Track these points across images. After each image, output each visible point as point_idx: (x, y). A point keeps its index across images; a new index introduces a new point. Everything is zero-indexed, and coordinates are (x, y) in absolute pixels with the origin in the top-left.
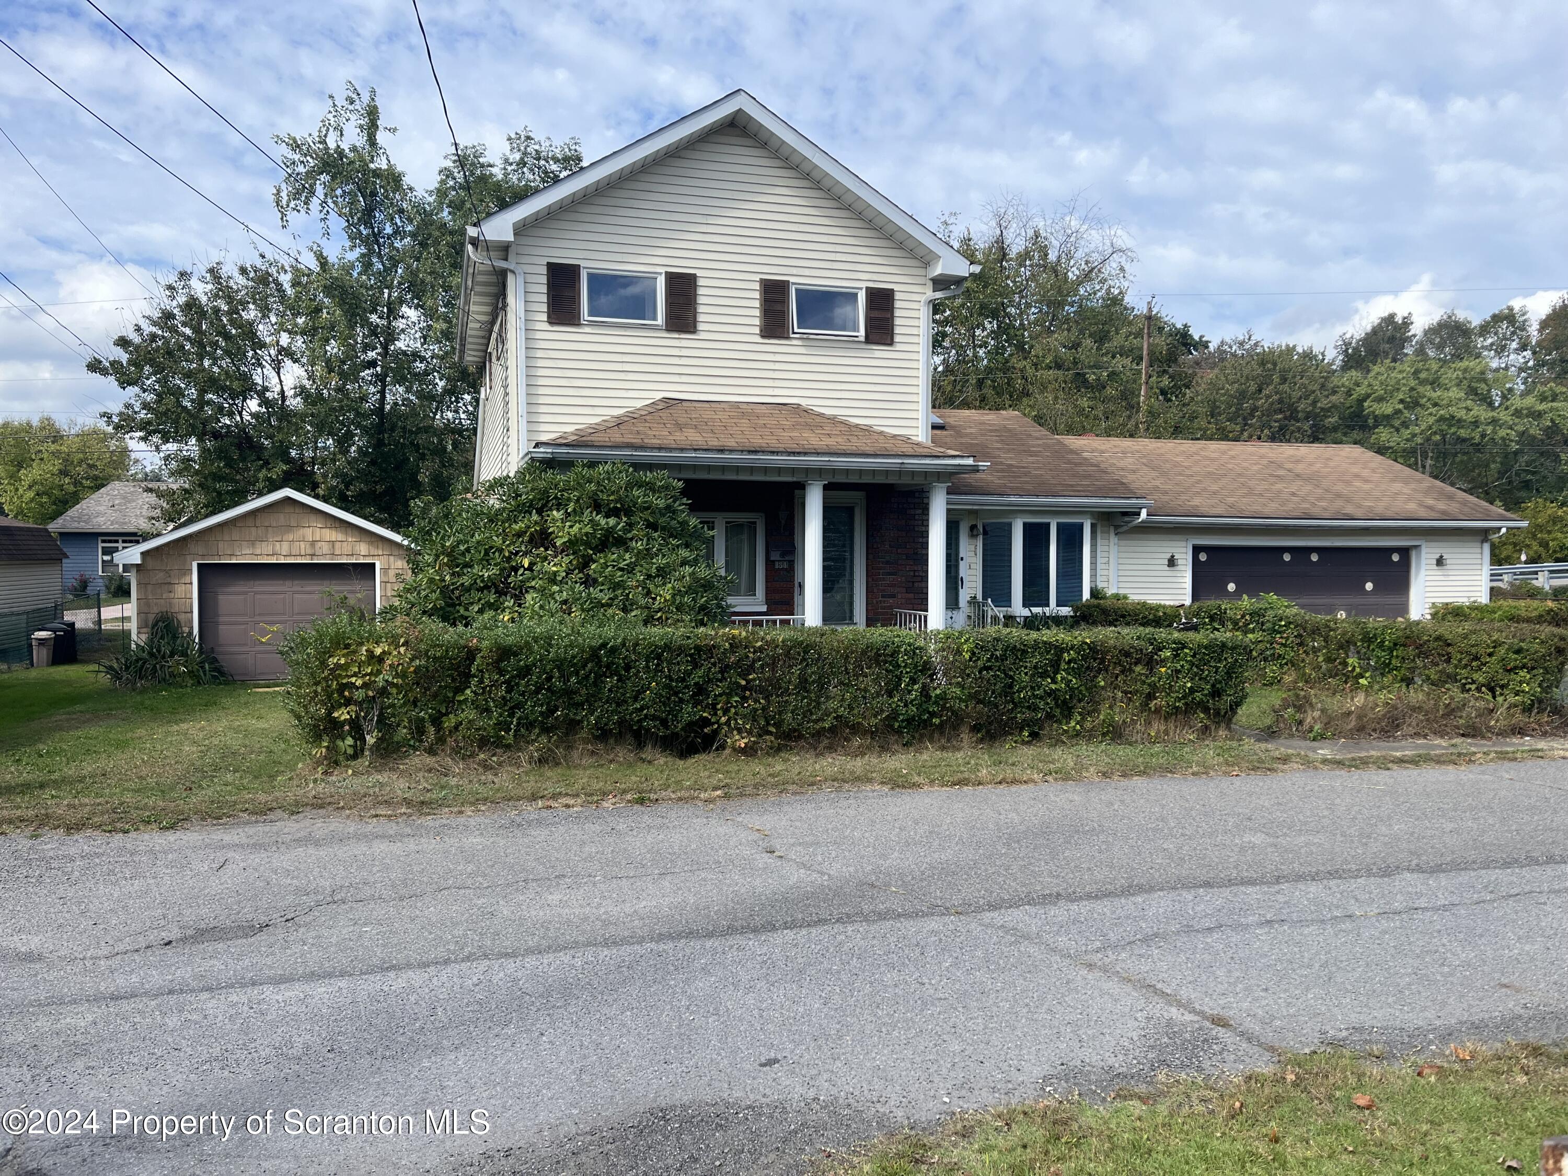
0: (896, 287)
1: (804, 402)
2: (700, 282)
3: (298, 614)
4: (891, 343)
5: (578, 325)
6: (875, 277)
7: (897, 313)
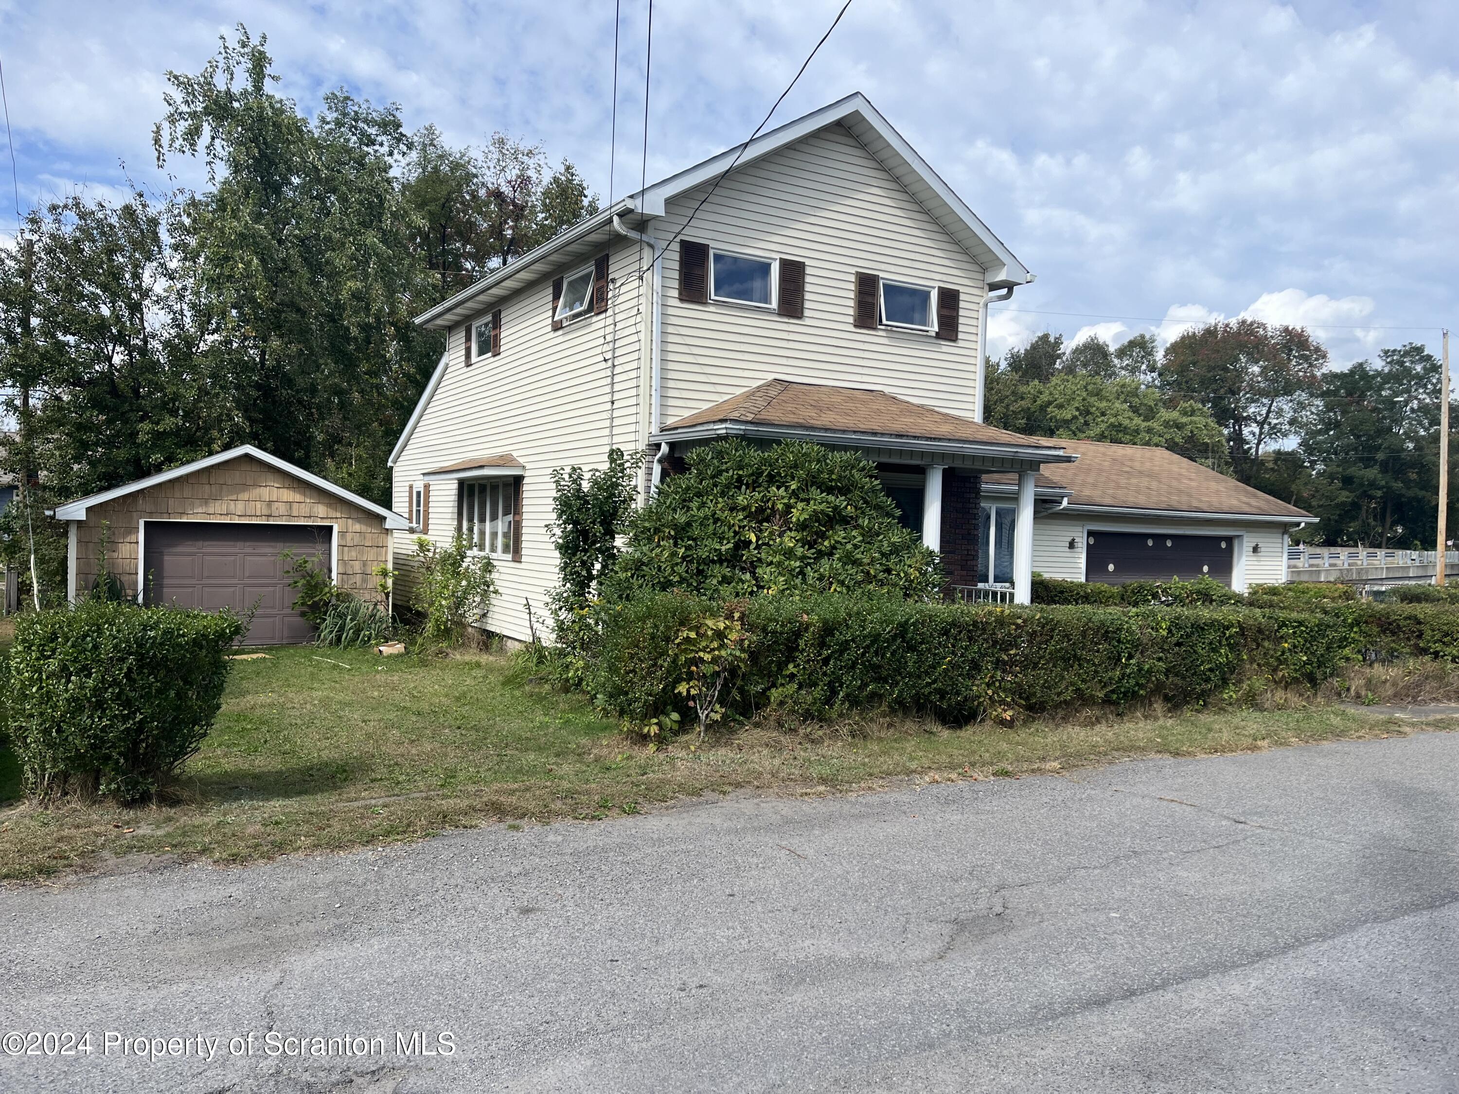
0: (961, 289)
1: (887, 390)
2: (808, 270)
3: (249, 577)
4: (955, 339)
5: (705, 303)
6: (944, 278)
7: (961, 312)
